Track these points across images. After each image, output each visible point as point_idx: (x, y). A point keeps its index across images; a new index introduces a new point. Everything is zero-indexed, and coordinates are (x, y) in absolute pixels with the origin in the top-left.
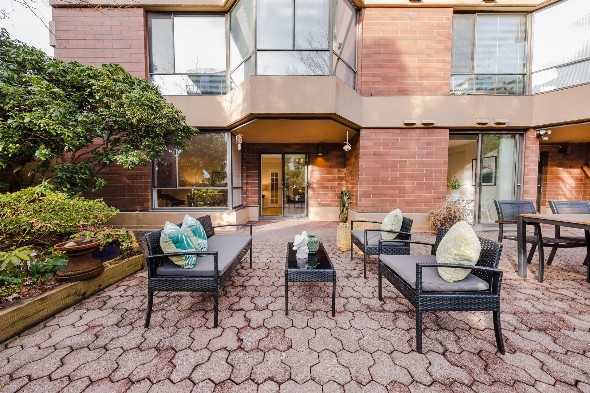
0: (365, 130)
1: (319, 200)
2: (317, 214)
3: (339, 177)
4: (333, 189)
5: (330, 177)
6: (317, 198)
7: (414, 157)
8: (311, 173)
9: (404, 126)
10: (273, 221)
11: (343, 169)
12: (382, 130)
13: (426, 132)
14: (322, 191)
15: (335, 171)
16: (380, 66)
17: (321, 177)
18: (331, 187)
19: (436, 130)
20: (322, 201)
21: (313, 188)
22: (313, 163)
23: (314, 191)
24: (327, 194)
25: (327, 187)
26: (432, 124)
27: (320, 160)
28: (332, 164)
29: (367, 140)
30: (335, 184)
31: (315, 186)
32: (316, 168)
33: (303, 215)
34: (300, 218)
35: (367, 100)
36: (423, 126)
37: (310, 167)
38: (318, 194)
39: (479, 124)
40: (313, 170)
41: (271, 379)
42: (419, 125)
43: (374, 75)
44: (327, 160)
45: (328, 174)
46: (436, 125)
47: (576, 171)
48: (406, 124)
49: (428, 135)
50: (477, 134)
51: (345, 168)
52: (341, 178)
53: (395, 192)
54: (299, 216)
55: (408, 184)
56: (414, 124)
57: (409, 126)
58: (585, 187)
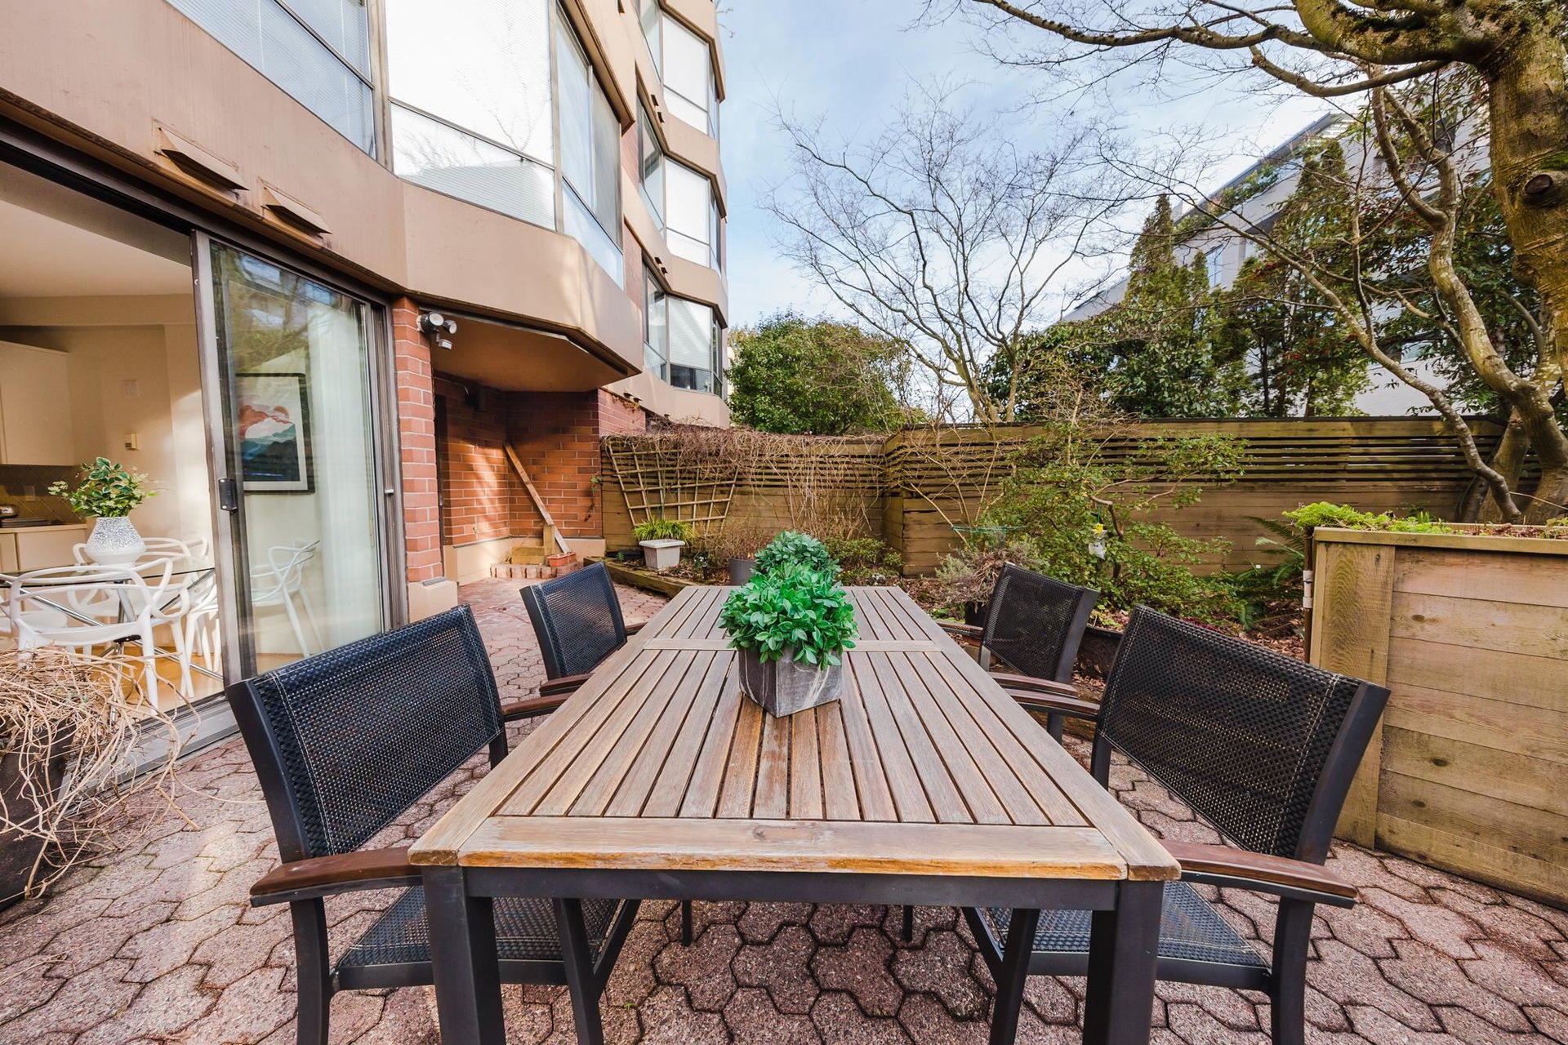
47: (496, 454)
58: (512, 493)
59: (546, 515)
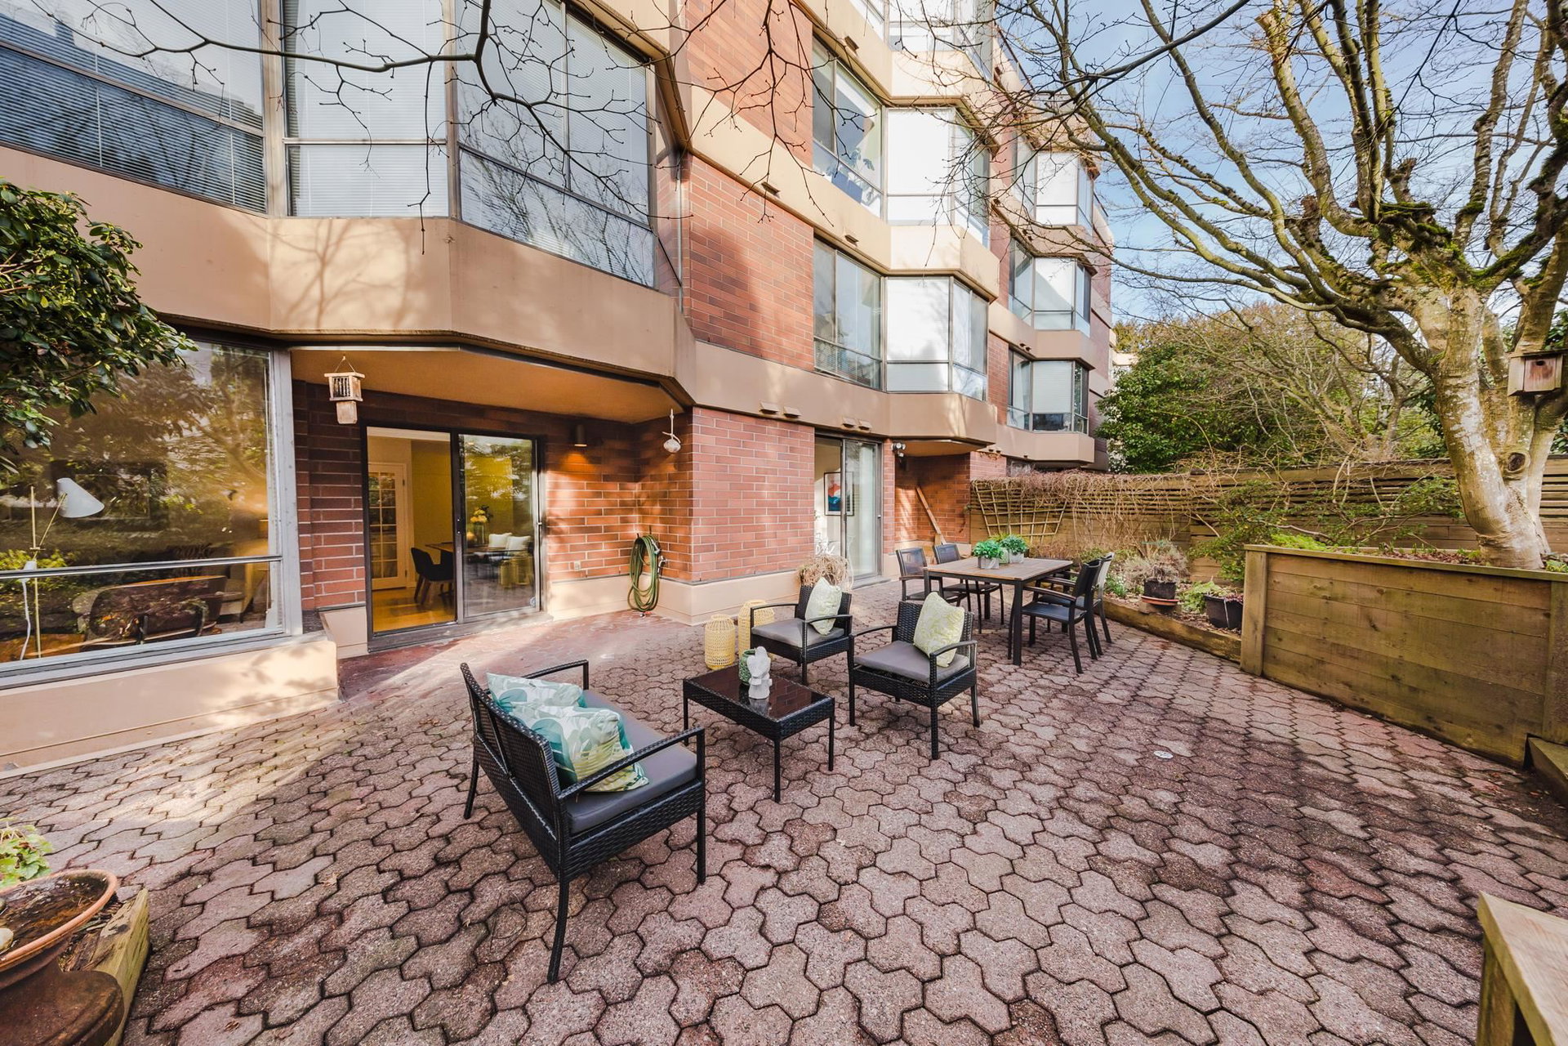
0: (700, 411)
1: (577, 563)
2: (571, 601)
3: (623, 503)
4: (609, 534)
5: (601, 503)
6: (568, 557)
7: (774, 472)
8: (552, 494)
9: (761, 414)
10: (436, 643)
11: (631, 485)
12: (728, 415)
13: (788, 429)
14: (582, 540)
15: (614, 488)
16: (721, 287)
17: (581, 504)
18: (607, 529)
19: (800, 427)
20: (584, 565)
21: (559, 532)
22: (557, 467)
23: (561, 541)
24: (593, 546)
25: (598, 529)
26: (796, 416)
27: (576, 460)
28: (607, 470)
29: (705, 431)
30: (615, 520)
31: (563, 526)
32: (564, 480)
33: (528, 610)
34: (520, 619)
35: (702, 347)
36: (784, 418)
37: (548, 478)
38: (573, 548)
39: (846, 425)
40: (556, 486)
41: (860, 868)
42: (780, 415)
43: (712, 302)
44: (594, 460)
45: (598, 495)
46: (801, 419)
47: (911, 493)
48: (764, 411)
49: (792, 435)
50: (841, 439)
51: (636, 481)
52: (626, 507)
53: (750, 537)
54: (515, 614)
55: (767, 520)
56: (774, 412)
57: (767, 416)
58: (919, 514)
59: (937, 528)
